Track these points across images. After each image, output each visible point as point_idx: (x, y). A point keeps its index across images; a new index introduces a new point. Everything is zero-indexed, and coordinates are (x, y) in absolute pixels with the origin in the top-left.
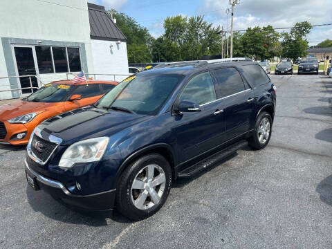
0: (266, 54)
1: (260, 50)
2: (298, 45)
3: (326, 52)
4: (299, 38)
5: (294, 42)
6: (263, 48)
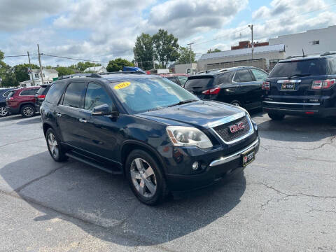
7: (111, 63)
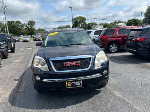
0: (20, 33)
1: (17, 31)
2: (32, 30)
3: (41, 33)
4: (31, 27)
5: (30, 28)
6: (18, 31)
7: (129, 21)
